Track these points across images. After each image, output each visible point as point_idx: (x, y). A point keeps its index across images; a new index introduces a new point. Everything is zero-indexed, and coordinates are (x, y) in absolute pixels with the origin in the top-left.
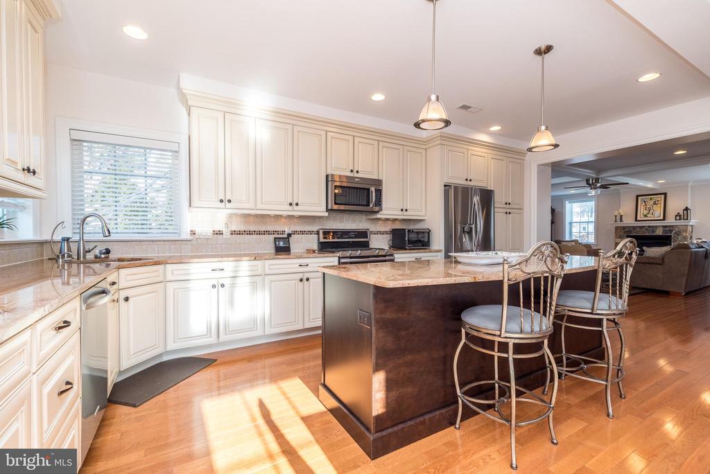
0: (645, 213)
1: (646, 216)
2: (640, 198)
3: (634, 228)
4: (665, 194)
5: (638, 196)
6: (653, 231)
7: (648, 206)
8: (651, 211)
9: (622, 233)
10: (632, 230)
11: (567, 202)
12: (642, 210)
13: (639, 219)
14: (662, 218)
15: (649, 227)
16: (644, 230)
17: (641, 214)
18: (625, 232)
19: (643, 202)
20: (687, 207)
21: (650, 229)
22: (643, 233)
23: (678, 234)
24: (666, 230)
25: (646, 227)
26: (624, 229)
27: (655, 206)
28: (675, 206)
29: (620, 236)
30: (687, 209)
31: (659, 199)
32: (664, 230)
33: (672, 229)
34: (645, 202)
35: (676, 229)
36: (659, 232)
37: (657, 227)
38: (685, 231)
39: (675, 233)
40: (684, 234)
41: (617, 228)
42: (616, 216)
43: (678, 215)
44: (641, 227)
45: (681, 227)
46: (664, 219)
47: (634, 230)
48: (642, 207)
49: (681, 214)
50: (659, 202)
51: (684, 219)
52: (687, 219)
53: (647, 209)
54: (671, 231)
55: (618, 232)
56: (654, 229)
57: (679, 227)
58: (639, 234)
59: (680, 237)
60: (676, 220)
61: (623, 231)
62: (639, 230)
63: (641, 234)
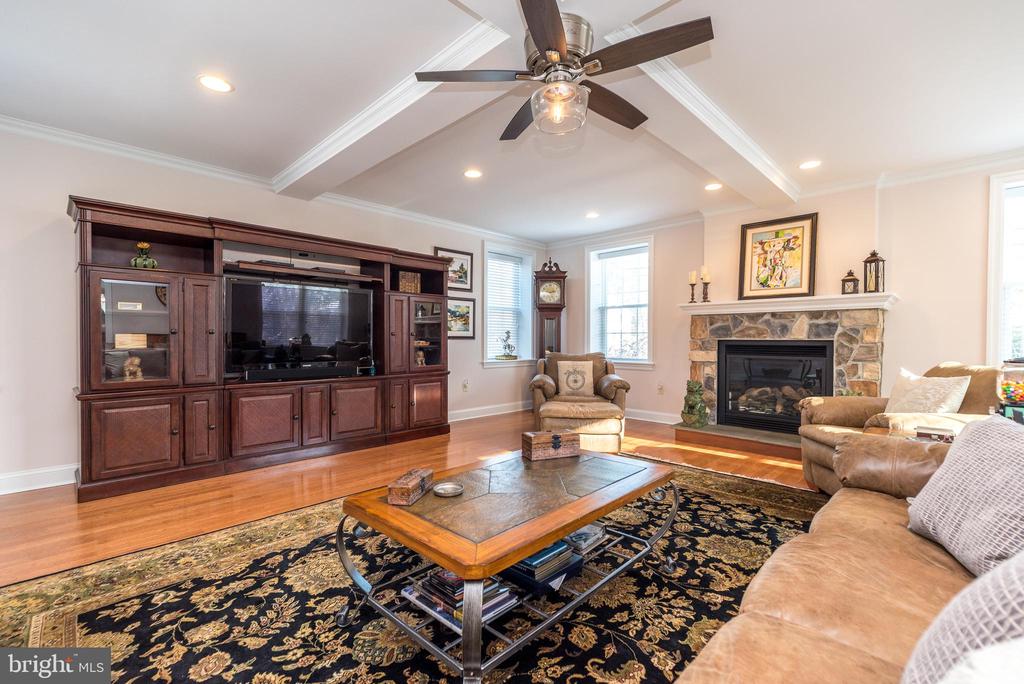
0: (763, 277)
1: (764, 284)
2: (750, 232)
3: (736, 318)
4: (814, 218)
5: (744, 229)
6: (785, 329)
7: (770, 256)
8: (779, 270)
9: (706, 335)
10: (730, 323)
11: (593, 255)
12: (755, 269)
13: (747, 293)
14: (805, 289)
15: (774, 315)
16: (760, 326)
17: (754, 279)
18: (714, 332)
19: (758, 245)
20: (874, 254)
21: (776, 322)
22: (759, 335)
23: (851, 336)
24: (818, 326)
25: (766, 317)
26: (711, 324)
27: (787, 253)
28: (841, 253)
29: (703, 343)
30: (874, 258)
31: (798, 233)
32: (811, 326)
33: (833, 320)
34: (762, 243)
35: (847, 323)
36: (800, 332)
37: (792, 315)
38: (871, 327)
39: (843, 334)
40: (868, 338)
41: (695, 319)
42: (693, 285)
43: (850, 278)
44: (754, 317)
45: (858, 315)
46: (811, 291)
47: (735, 326)
48: (756, 258)
49: (859, 275)
50: (799, 242)
51: (866, 291)
52: (877, 290)
53: (768, 263)
54: (832, 328)
55: (699, 332)
56: (783, 321)
57: (852, 314)
58: (749, 336)
59: (856, 346)
60: (844, 293)
61: (709, 328)
62: (747, 324)
63: (752, 336)
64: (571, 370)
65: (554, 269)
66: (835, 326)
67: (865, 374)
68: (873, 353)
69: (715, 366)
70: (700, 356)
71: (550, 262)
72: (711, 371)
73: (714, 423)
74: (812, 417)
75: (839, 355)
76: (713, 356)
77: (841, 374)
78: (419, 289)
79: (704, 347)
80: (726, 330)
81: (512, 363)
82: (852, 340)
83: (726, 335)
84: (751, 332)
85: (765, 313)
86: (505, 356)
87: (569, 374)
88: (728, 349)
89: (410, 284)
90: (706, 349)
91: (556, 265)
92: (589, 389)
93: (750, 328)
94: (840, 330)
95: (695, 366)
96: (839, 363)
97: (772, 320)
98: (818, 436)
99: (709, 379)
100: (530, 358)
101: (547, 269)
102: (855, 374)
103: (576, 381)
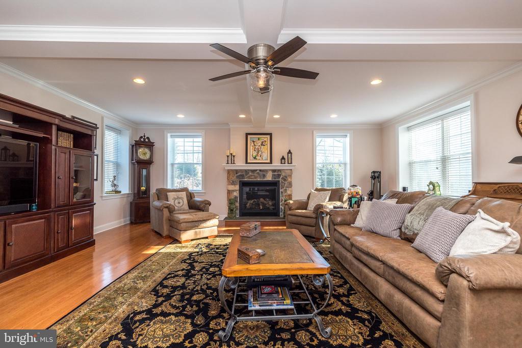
0: (254, 155)
1: (255, 158)
2: (249, 137)
3: (247, 171)
4: (270, 134)
5: (247, 134)
6: (264, 176)
7: (257, 147)
8: (260, 153)
9: (234, 178)
10: (244, 173)
11: (169, 135)
12: (251, 152)
13: (249, 161)
14: (269, 161)
15: (260, 170)
16: (256, 175)
17: (251, 155)
18: (238, 177)
19: (252, 142)
20: (290, 151)
21: (261, 173)
22: (255, 178)
23: (285, 179)
24: (275, 175)
25: (258, 171)
26: (236, 174)
27: (262, 147)
28: (280, 149)
29: (233, 182)
30: (290, 152)
31: (266, 139)
32: (273, 175)
33: (279, 173)
34: (253, 141)
35: (283, 174)
36: (269, 177)
37: (266, 171)
38: (290, 176)
39: (282, 178)
40: (289, 180)
41: (229, 171)
42: (228, 156)
43: (283, 158)
44: (253, 171)
45: (287, 171)
46: (271, 162)
47: (246, 175)
48: (252, 148)
49: (286, 157)
50: (266, 143)
51: (288, 163)
52: (291, 163)
53: (256, 150)
54: (279, 176)
55: (231, 177)
56: (264, 173)
57: (285, 171)
58: (252, 179)
59: (286, 182)
60: (281, 163)
61: (236, 175)
62: (250, 174)
63: (253, 179)
64: (176, 197)
65: (147, 140)
66: (280, 175)
67: (289, 192)
68: (290, 185)
69: (238, 192)
70: (231, 188)
71: (144, 136)
72: (236, 194)
73: (238, 216)
74: (291, 208)
75: (282, 186)
76: (237, 187)
77: (282, 193)
78: (72, 145)
79: (233, 183)
80: (242, 176)
81: (118, 196)
82: (285, 180)
83: (243, 178)
84: (253, 177)
85: (257, 170)
86: (113, 191)
87: (175, 199)
88: (243, 184)
89: (66, 141)
90: (234, 185)
91: (148, 138)
92: (186, 207)
93: (252, 176)
94: (281, 177)
95: (229, 192)
96: (281, 189)
97: (260, 172)
98: (297, 214)
99: (236, 197)
100: (128, 192)
101: (142, 140)
102: (286, 192)
103: (179, 203)
